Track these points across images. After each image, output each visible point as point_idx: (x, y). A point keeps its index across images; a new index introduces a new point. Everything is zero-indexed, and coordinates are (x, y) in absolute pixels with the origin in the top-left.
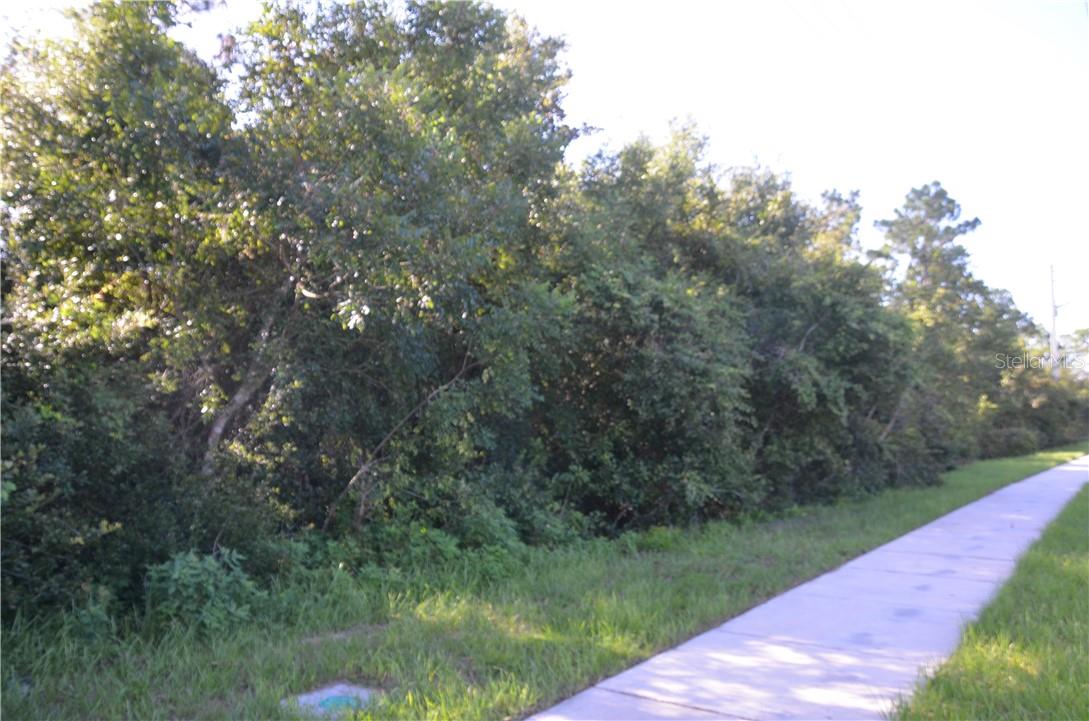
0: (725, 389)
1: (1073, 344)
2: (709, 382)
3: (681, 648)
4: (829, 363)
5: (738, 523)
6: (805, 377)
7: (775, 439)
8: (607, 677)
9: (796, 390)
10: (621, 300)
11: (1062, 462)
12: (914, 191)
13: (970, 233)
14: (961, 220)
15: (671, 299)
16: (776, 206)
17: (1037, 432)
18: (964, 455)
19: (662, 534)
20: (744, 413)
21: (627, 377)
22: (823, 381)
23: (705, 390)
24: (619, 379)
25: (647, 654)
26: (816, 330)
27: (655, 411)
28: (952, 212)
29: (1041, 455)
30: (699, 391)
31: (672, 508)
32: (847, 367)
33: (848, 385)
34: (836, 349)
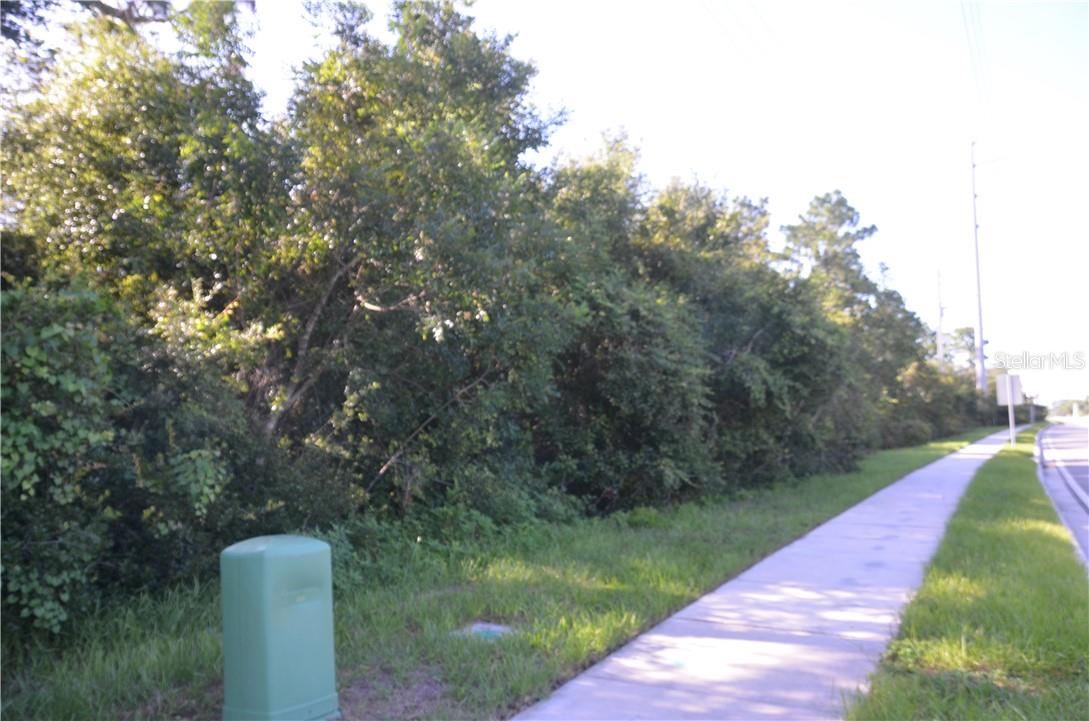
0: (693, 387)
1: (953, 342)
2: (681, 380)
3: (718, 591)
4: (774, 364)
5: (702, 504)
6: (756, 376)
7: (727, 432)
8: (677, 611)
9: (749, 388)
10: (605, 308)
11: (952, 451)
12: (817, 199)
13: (867, 239)
14: (859, 227)
15: (645, 309)
16: (724, 223)
17: (930, 424)
18: (868, 445)
19: (645, 513)
20: (704, 408)
21: (611, 376)
22: (770, 380)
23: (677, 388)
24: (603, 379)
25: (696, 594)
26: (762, 335)
27: (634, 407)
28: (852, 219)
29: (933, 445)
30: (671, 388)
31: (649, 490)
32: (789, 367)
33: (791, 383)
34: (781, 352)
